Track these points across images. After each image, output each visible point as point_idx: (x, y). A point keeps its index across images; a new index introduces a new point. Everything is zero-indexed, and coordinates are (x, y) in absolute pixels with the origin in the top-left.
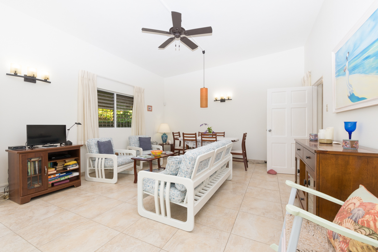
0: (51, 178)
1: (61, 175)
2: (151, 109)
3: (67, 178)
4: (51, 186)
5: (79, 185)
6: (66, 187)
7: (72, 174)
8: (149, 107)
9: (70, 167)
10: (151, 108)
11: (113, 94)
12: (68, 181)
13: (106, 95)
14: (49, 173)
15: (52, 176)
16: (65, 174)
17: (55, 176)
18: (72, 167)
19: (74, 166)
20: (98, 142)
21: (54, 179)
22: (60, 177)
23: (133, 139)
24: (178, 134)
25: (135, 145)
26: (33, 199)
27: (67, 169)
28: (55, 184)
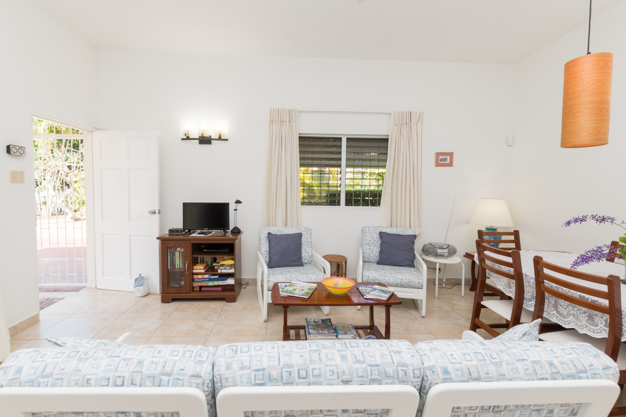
0: (198, 279)
1: (212, 277)
2: (448, 161)
3: (217, 284)
4: (198, 289)
5: (233, 300)
6: (212, 297)
7: (226, 280)
8: (441, 157)
9: (221, 269)
10: (448, 158)
11: (340, 139)
12: (220, 289)
13: (321, 143)
14: (194, 271)
15: (200, 276)
16: (217, 277)
17: (203, 277)
18: (225, 269)
19: (227, 269)
20: (269, 234)
21: (203, 281)
22: (210, 280)
23: (368, 234)
24: (512, 238)
25: (371, 248)
26: (174, 300)
27: (217, 271)
28: (203, 289)
